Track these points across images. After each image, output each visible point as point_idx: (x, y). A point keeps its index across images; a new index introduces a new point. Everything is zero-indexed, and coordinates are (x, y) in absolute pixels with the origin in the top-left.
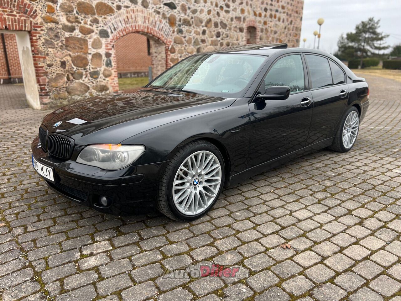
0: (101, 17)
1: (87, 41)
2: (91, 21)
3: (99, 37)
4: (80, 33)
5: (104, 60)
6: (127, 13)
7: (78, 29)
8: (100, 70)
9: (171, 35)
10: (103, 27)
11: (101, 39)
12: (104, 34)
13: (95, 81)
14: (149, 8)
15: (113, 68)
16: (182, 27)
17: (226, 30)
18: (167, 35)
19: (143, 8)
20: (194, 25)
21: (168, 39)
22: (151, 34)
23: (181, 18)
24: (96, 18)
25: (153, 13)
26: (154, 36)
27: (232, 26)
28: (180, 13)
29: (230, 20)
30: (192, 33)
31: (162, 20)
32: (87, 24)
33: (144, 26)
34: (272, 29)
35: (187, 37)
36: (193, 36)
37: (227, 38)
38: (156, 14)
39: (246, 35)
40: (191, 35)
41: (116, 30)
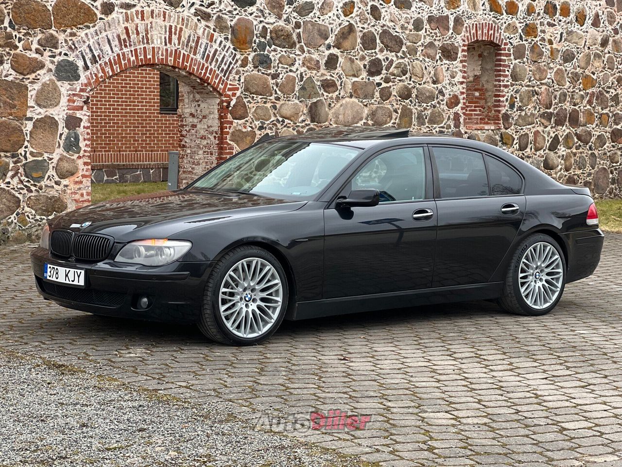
0: (65, 31)
1: (27, 88)
2: (39, 42)
3: (54, 78)
4: (11, 72)
6: (127, 21)
7: (10, 61)
9: (238, 73)
10: (66, 54)
11: (59, 83)
13: (35, 186)
14: (183, 6)
16: (268, 51)
17: (400, 54)
18: (226, 71)
19: (168, 8)
20: (303, 44)
21: (229, 82)
22: (185, 69)
23: (267, 26)
24: (52, 35)
25: (193, 17)
26: (191, 74)
27: (420, 43)
28: (263, 16)
29: (411, 27)
30: (297, 65)
31: (216, 34)
32: (31, 50)
33: (167, 50)
34: (554, 46)
35: (281, 76)
36: (299, 72)
37: (404, 78)
38: (198, 20)
39: (464, 66)
40: (294, 69)
41: (96, 62)
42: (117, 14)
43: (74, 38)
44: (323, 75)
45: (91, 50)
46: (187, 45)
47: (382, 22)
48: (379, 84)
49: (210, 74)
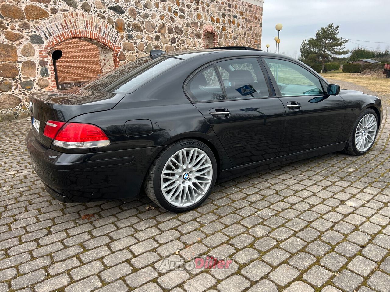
0: (33, 21)
1: (16, 48)
2: (19, 26)
3: (30, 43)
4: (5, 40)
5: (38, 69)
6: (65, 17)
7: (4, 35)
8: (34, 80)
9: (119, 41)
10: (34, 32)
11: (33, 45)
12: (37, 40)
13: (28, 92)
14: (92, 12)
15: (50, 77)
16: (132, 33)
17: (182, 36)
18: (115, 41)
19: (84, 12)
20: (145, 30)
21: (116, 45)
22: (96, 39)
23: (130, 23)
24: (26, 23)
25: (97, 17)
26: (99, 42)
27: (189, 32)
28: (128, 18)
29: (185, 26)
30: (144, 39)
31: (108, 25)
32: (15, 29)
33: (86, 31)
34: (231, 34)
35: (138, 43)
36: (145, 42)
37: (184, 44)
38: (100, 18)
39: (204, 41)
40: (143, 40)
41: (51, 35)
42: (59, 14)
43: (38, 24)
44: (154, 43)
45: (48, 30)
46: (96, 29)
47: (175, 23)
48: (175, 47)
49: (107, 42)
